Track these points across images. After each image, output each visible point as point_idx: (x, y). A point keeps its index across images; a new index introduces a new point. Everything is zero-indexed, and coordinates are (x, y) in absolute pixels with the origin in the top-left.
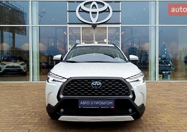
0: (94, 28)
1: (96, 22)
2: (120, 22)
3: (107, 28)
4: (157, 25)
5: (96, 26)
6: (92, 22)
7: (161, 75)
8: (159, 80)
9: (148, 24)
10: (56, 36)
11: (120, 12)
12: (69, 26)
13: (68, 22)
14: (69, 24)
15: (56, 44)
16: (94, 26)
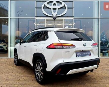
0: (55, 20)
1: (56, 15)
2: (73, 16)
3: (64, 20)
4: (99, 18)
5: (56, 18)
6: (53, 15)
7: (102, 53)
8: (100, 57)
9: (93, 17)
10: (28, 26)
11: (73, 9)
12: (36, 18)
13: (36, 16)
14: (37, 17)
15: (28, 31)
16: (55, 18)
